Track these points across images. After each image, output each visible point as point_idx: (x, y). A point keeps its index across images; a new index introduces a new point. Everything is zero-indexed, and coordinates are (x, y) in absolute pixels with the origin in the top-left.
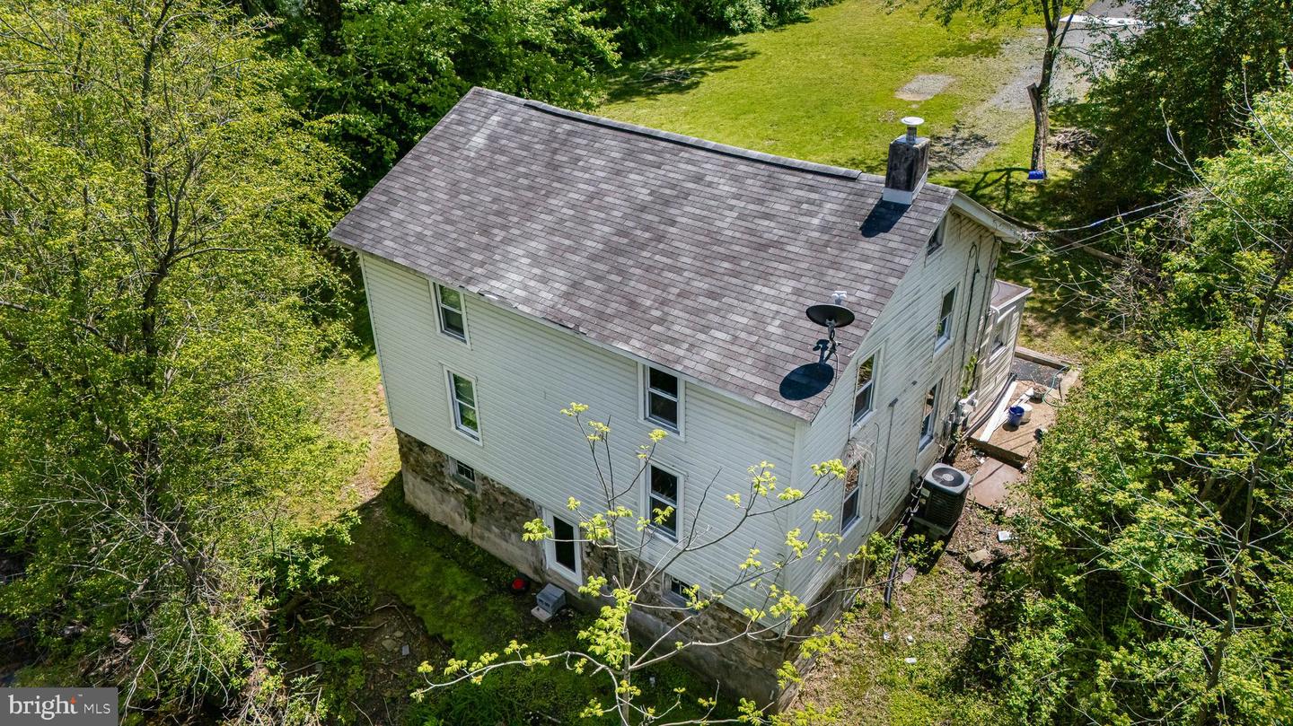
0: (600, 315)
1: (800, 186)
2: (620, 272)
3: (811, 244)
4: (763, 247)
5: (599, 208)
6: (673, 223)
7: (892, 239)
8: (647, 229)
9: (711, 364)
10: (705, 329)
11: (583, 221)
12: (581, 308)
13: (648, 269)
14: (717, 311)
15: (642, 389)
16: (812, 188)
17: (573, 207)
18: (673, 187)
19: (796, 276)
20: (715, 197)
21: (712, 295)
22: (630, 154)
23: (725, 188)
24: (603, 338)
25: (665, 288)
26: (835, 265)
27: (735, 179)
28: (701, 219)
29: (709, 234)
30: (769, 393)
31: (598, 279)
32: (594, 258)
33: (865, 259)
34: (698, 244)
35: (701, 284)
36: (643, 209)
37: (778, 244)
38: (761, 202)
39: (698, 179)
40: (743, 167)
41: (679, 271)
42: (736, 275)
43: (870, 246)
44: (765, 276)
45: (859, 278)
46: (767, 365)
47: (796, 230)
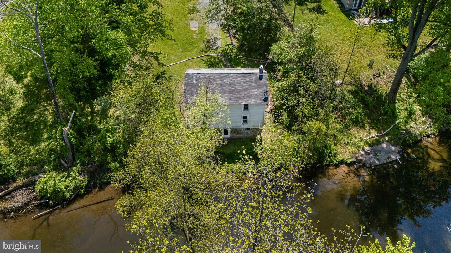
0: (237, 101)
1: (248, 76)
2: (235, 94)
3: (255, 83)
4: (250, 85)
5: (224, 87)
6: (236, 86)
7: (263, 80)
8: (233, 88)
9: (254, 101)
10: (251, 98)
11: (223, 89)
12: (234, 101)
13: (238, 93)
14: (250, 95)
15: (243, 107)
16: (250, 76)
17: (220, 88)
18: (232, 81)
19: (256, 88)
20: (238, 80)
21: (248, 93)
22: (222, 77)
23: (239, 79)
24: (240, 103)
25: (242, 94)
26: (260, 85)
27: (239, 77)
28: (239, 84)
29: (241, 86)
30: (263, 102)
31: (232, 96)
32: (229, 94)
33: (262, 83)
34: (241, 87)
35: (246, 93)
36: (230, 85)
37: (251, 84)
38: (245, 79)
39: (234, 78)
40: (239, 75)
41: (242, 92)
42: (249, 90)
43: (262, 81)
44: (252, 89)
45: (263, 86)
46: (260, 99)
47: (252, 82)
